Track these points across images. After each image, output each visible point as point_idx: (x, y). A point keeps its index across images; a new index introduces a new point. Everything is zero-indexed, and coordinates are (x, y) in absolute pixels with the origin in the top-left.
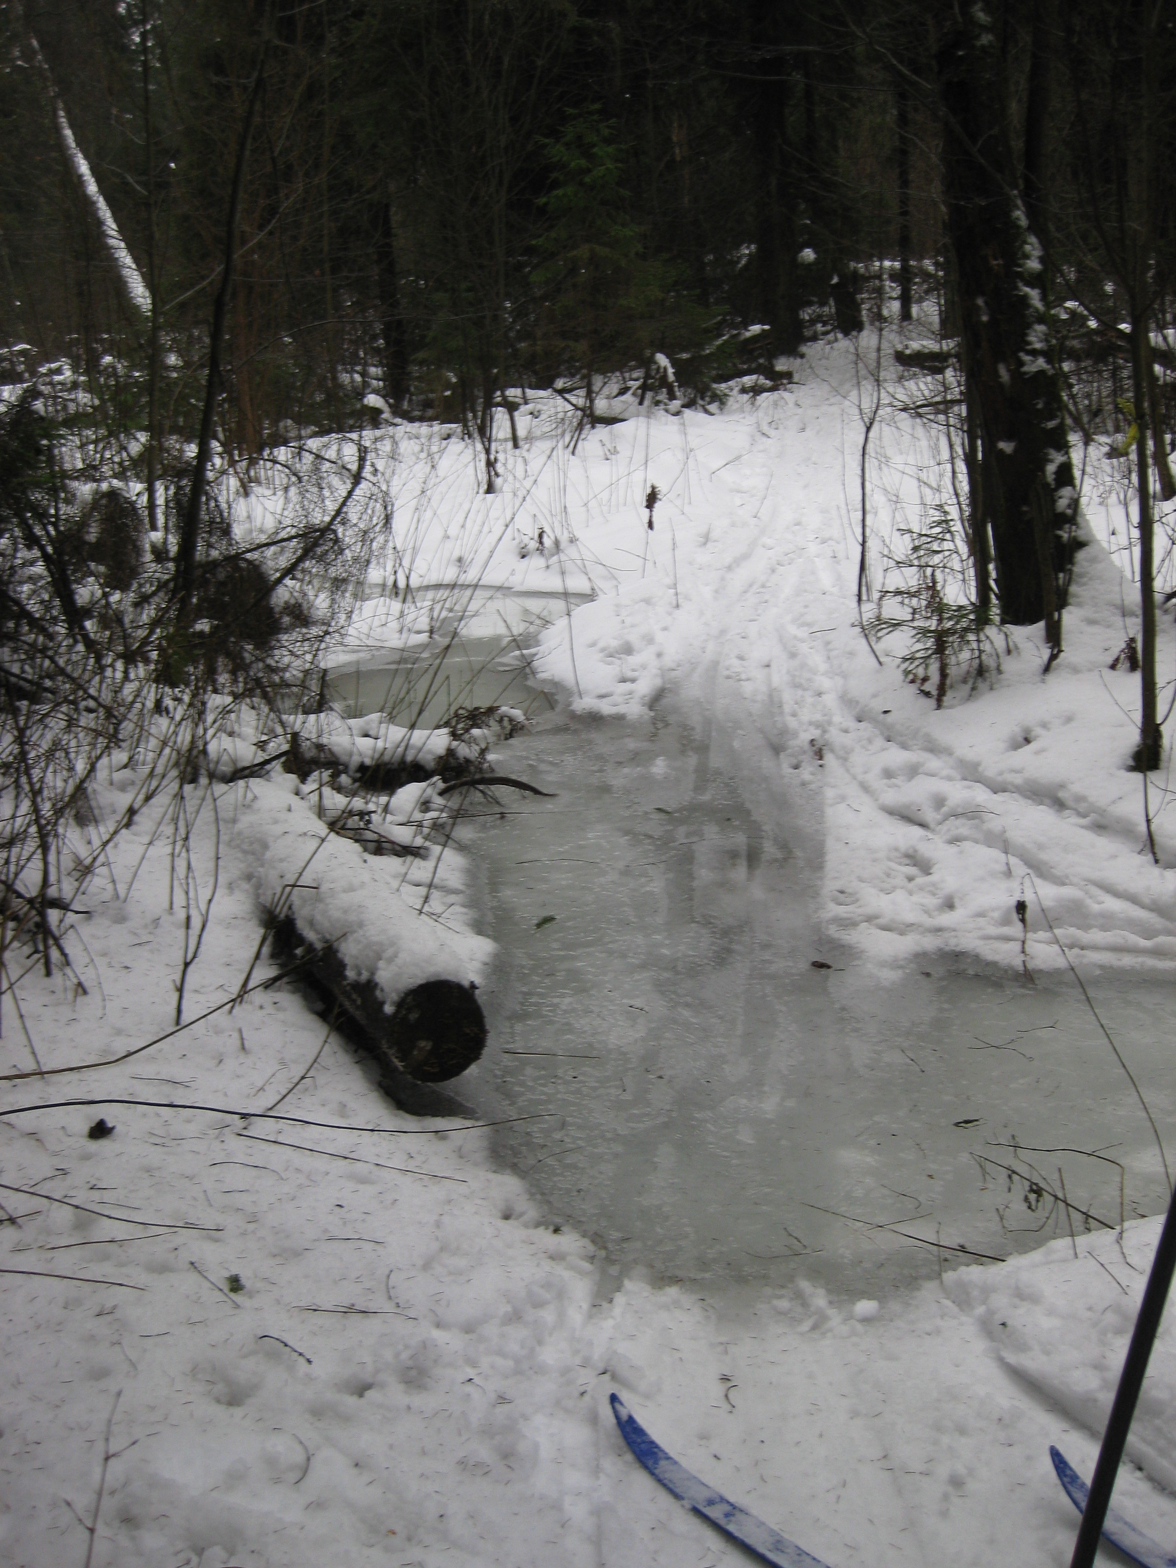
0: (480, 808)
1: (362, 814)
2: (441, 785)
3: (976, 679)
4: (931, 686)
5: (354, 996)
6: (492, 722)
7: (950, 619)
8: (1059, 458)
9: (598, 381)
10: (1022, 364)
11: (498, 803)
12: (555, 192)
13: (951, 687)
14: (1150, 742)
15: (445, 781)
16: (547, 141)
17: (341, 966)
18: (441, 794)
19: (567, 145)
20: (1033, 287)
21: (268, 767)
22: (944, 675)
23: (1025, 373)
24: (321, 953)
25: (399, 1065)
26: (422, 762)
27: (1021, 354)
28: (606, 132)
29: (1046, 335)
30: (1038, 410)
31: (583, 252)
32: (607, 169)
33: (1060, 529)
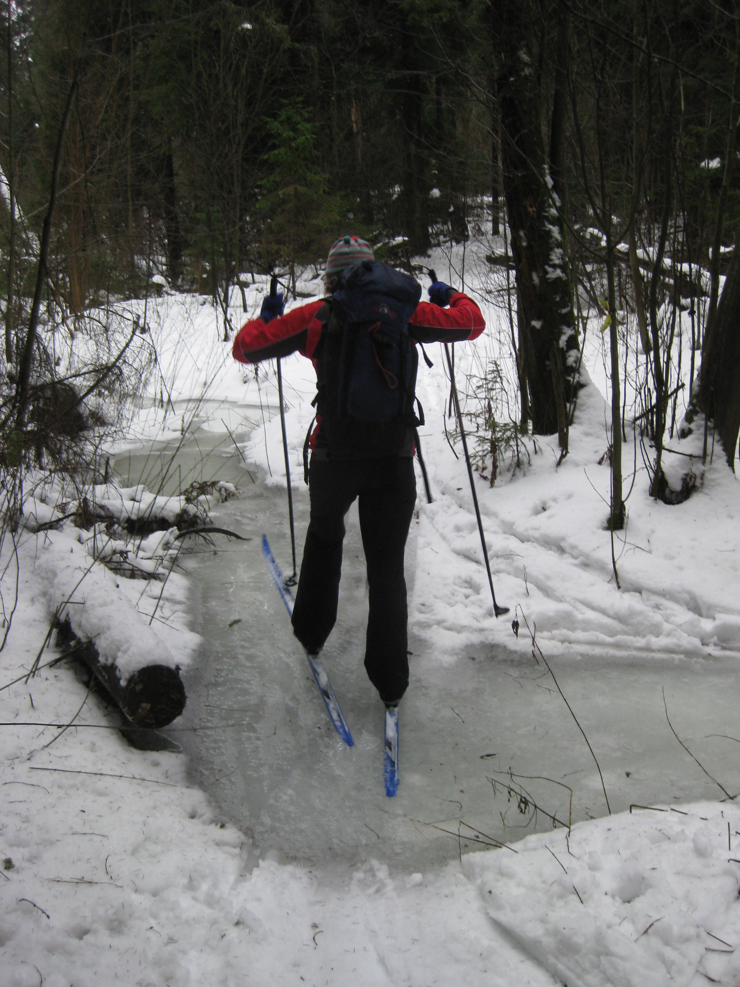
0: (202, 547)
1: (122, 553)
2: (177, 532)
3: (515, 468)
4: (488, 473)
5: (104, 674)
6: (214, 491)
7: (500, 431)
8: (569, 332)
9: (298, 270)
10: (546, 273)
11: (213, 544)
12: (273, 153)
13: (500, 473)
14: (617, 512)
15: (179, 529)
16: (268, 120)
17: (96, 654)
18: (177, 538)
19: (282, 122)
20: (554, 225)
21: (61, 523)
22: (495, 466)
23: (548, 279)
24: (85, 645)
25: (130, 718)
26: (166, 518)
27: (547, 267)
28: (306, 115)
29: (562, 255)
30: (556, 302)
31: (290, 190)
32: (306, 138)
33: (569, 376)
